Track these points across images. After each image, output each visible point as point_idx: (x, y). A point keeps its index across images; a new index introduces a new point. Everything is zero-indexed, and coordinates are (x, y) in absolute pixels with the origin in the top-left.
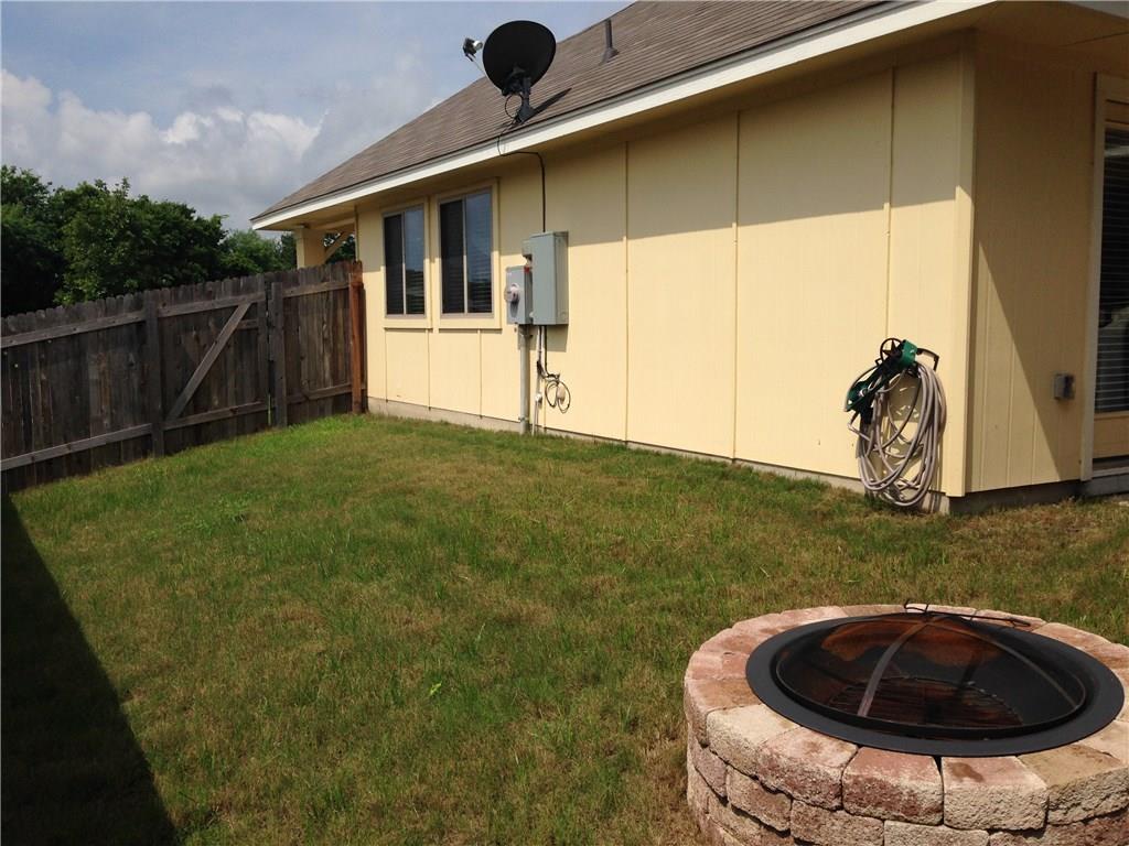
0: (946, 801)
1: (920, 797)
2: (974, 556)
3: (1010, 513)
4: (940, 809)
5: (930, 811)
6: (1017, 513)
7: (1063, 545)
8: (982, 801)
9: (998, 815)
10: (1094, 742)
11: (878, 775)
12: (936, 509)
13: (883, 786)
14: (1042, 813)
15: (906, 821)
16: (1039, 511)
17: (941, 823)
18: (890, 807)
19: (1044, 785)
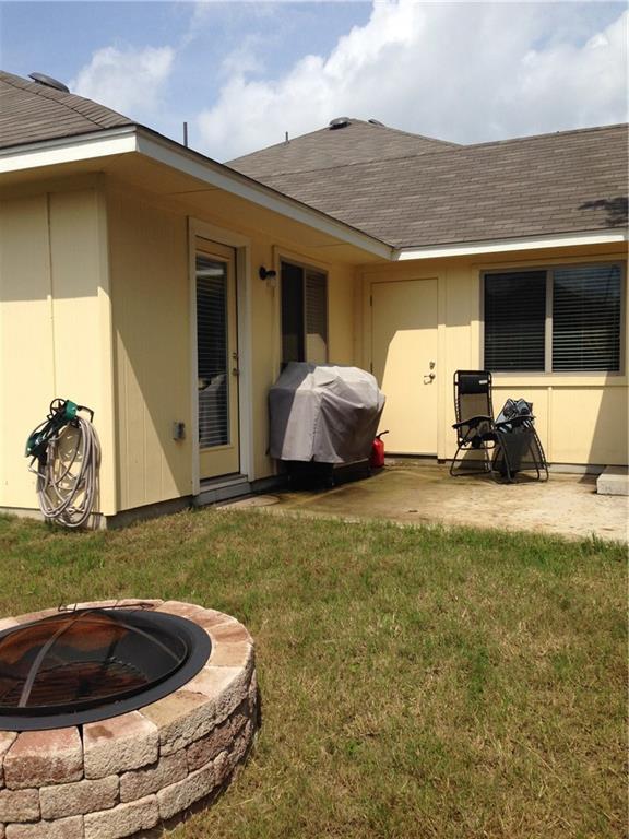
0: (86, 760)
1: (65, 762)
2: (122, 559)
3: (148, 523)
4: (81, 767)
5: (73, 772)
6: (153, 522)
7: (181, 542)
8: (112, 753)
9: (124, 760)
10: (191, 686)
11: (32, 753)
12: (97, 526)
13: (36, 760)
14: (155, 750)
15: (56, 784)
16: (167, 519)
17: (83, 778)
18: (42, 776)
19: (156, 728)
